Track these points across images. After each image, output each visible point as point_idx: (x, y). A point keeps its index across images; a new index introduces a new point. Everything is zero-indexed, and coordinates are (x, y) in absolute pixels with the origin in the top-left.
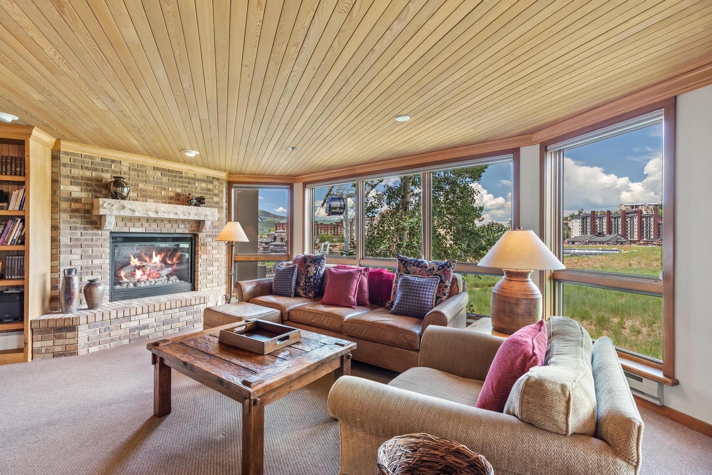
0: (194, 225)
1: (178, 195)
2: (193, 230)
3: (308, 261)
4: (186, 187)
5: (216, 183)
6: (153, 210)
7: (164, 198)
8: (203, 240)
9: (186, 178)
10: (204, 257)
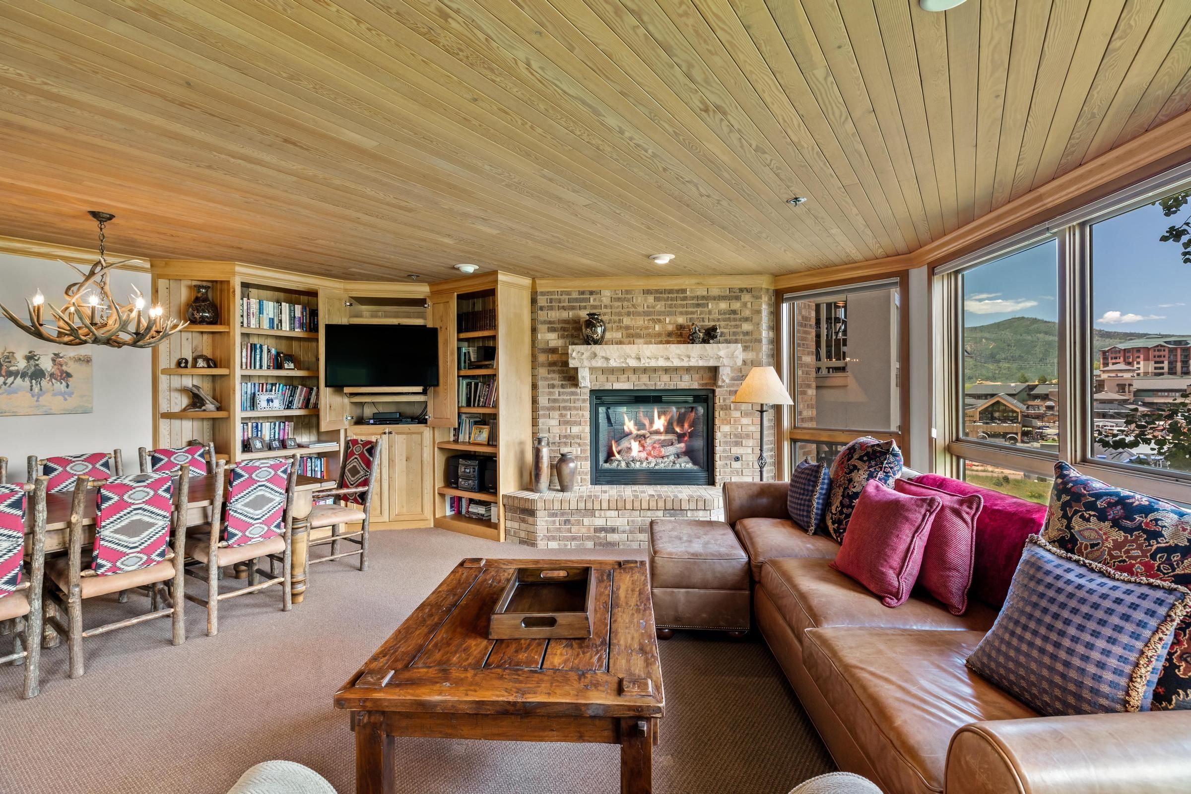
0: (708, 375)
1: (681, 327)
2: (706, 384)
4: (693, 313)
5: (746, 297)
7: (659, 335)
8: (724, 400)
9: (693, 298)
10: (726, 428)
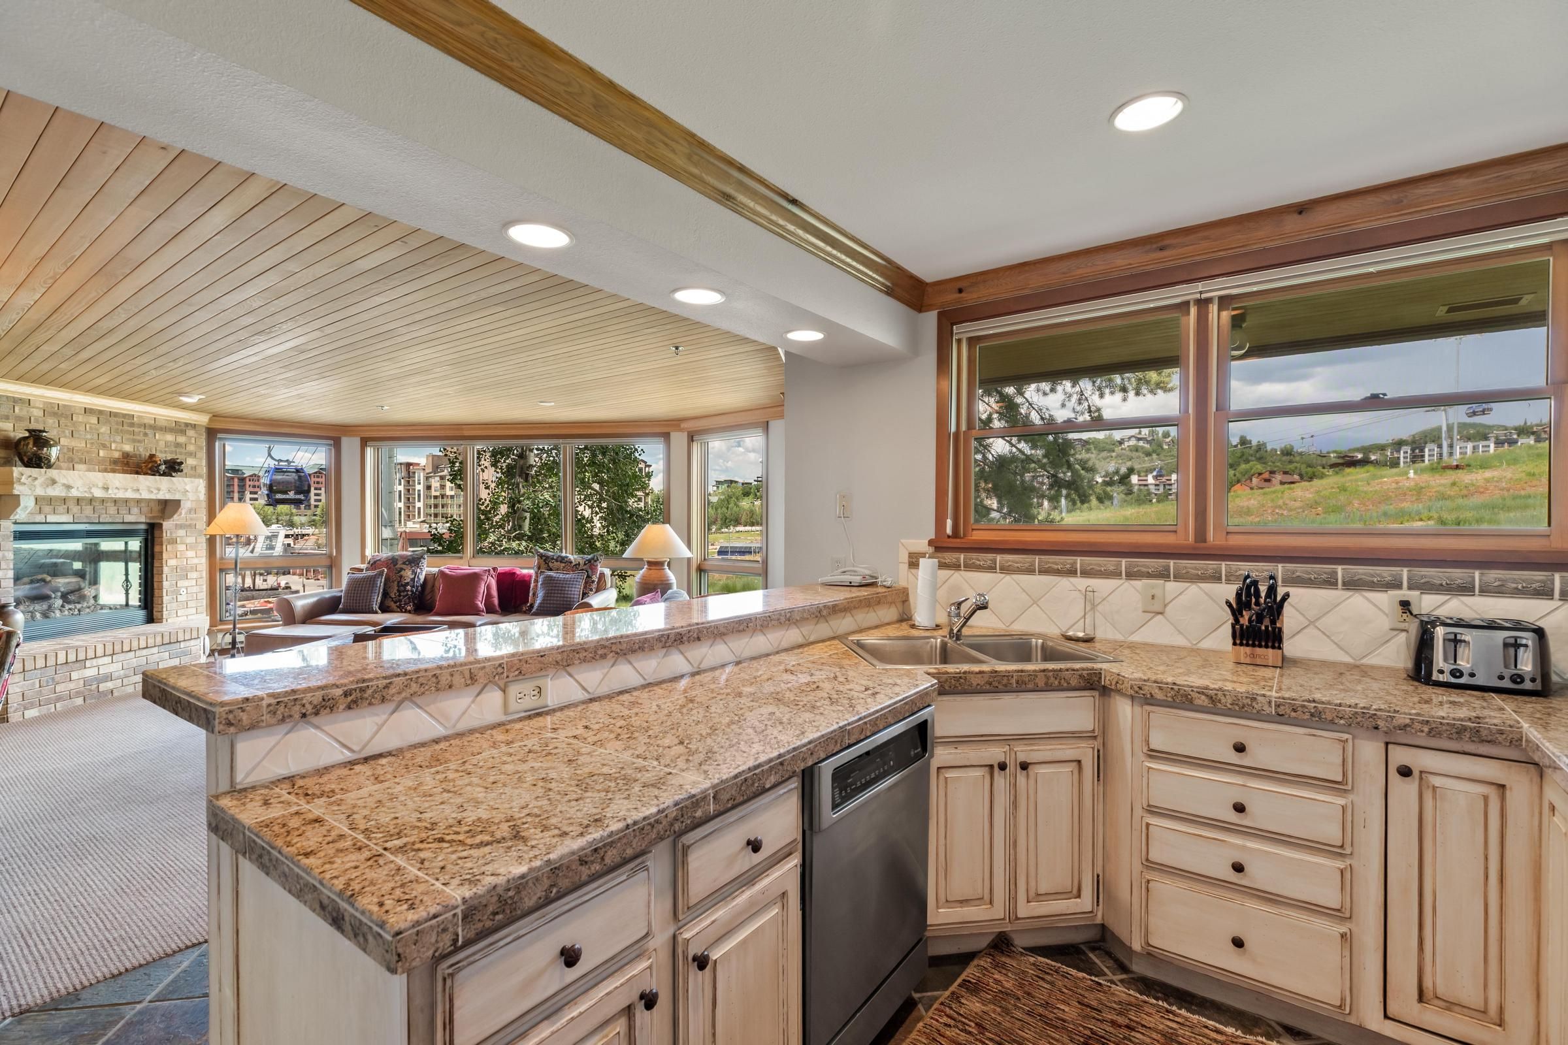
0: (156, 508)
1: (126, 455)
2: (154, 518)
3: (400, 563)
4: (139, 441)
5: (191, 433)
6: (100, 485)
7: (101, 462)
8: (171, 533)
9: (140, 426)
10: (172, 562)
